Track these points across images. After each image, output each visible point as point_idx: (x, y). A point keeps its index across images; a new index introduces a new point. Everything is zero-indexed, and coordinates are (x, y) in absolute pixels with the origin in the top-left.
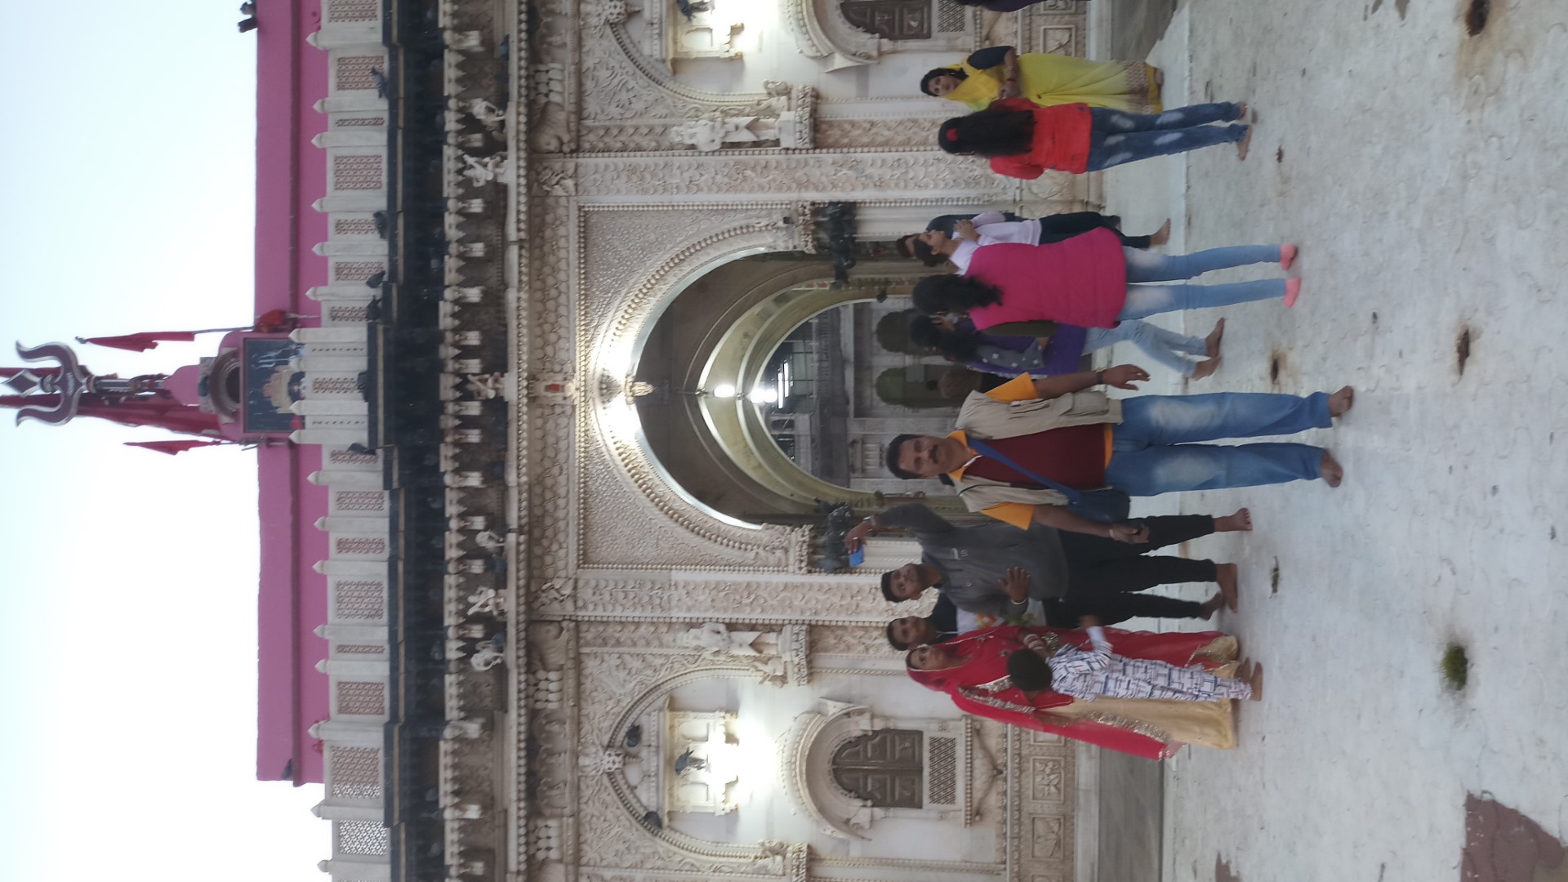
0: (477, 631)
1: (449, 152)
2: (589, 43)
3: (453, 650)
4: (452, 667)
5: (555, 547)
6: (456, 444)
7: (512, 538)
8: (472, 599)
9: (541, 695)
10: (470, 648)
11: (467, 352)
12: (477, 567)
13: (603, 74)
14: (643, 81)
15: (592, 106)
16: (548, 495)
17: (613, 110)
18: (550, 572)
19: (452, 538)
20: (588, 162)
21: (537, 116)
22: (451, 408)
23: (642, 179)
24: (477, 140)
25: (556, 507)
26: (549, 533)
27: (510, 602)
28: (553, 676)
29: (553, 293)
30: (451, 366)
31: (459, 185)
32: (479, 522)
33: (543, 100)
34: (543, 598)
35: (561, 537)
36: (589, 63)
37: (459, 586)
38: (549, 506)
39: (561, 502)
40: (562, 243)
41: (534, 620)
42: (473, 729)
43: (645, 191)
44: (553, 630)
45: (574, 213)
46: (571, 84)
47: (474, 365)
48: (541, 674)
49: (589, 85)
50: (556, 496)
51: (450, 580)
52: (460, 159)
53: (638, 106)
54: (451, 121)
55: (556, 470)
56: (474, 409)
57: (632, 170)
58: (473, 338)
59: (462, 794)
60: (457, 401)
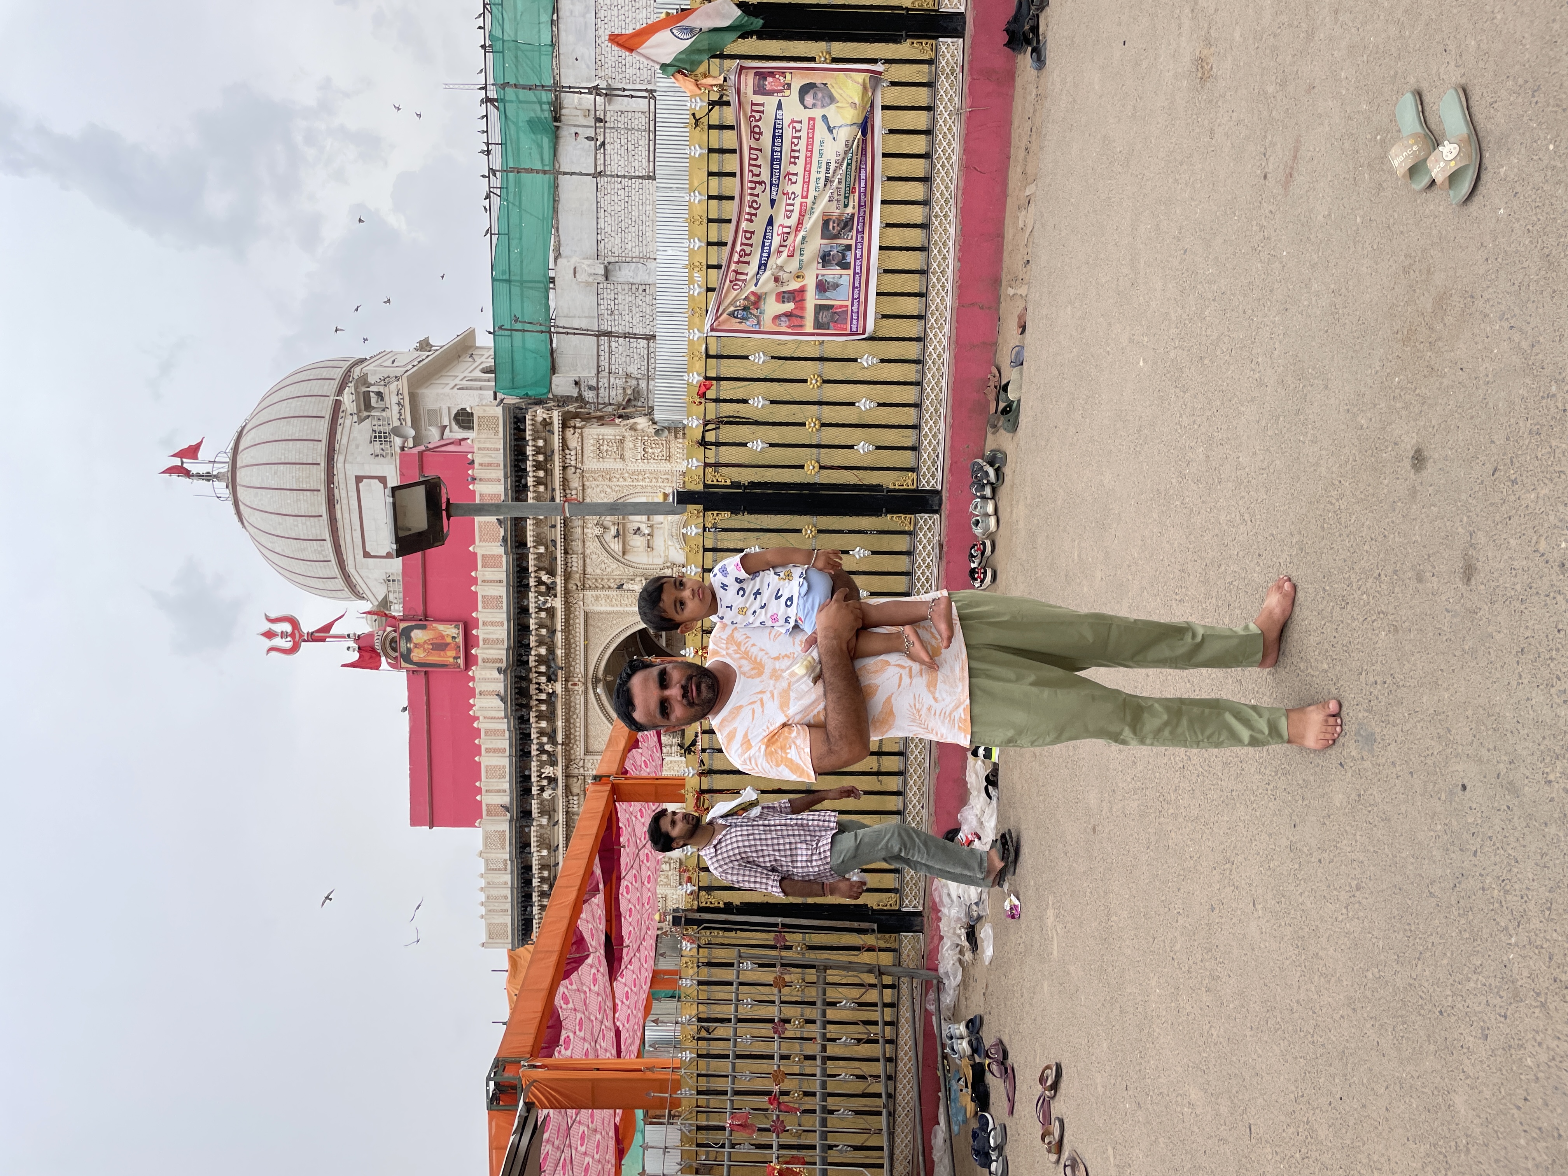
0: (545, 782)
1: (531, 595)
2: (587, 544)
3: (535, 790)
4: (535, 797)
5: (575, 746)
6: (536, 711)
7: (560, 747)
8: (543, 771)
9: (571, 806)
10: (542, 789)
11: (540, 674)
12: (544, 757)
13: (594, 556)
14: (611, 560)
15: (589, 570)
16: (572, 726)
17: (598, 572)
18: (573, 757)
19: (534, 747)
20: (589, 593)
21: (567, 576)
22: (535, 697)
23: (611, 601)
24: (543, 588)
25: (575, 731)
26: (572, 741)
27: (558, 771)
28: (575, 798)
29: (574, 646)
30: (534, 681)
31: (536, 607)
32: (545, 740)
33: (570, 569)
34: (571, 768)
35: (578, 743)
36: (588, 552)
37: (537, 766)
38: (572, 731)
39: (578, 729)
40: (578, 625)
41: (568, 776)
42: (544, 821)
43: (613, 606)
44: (575, 780)
45: (582, 614)
46: (581, 562)
47: (543, 679)
48: (571, 798)
49: (588, 560)
50: (575, 727)
51: (534, 764)
52: (536, 597)
53: (609, 570)
54: (532, 582)
55: (575, 716)
56: (543, 696)
57: (608, 597)
58: (543, 669)
59: (540, 846)
60: (536, 694)
